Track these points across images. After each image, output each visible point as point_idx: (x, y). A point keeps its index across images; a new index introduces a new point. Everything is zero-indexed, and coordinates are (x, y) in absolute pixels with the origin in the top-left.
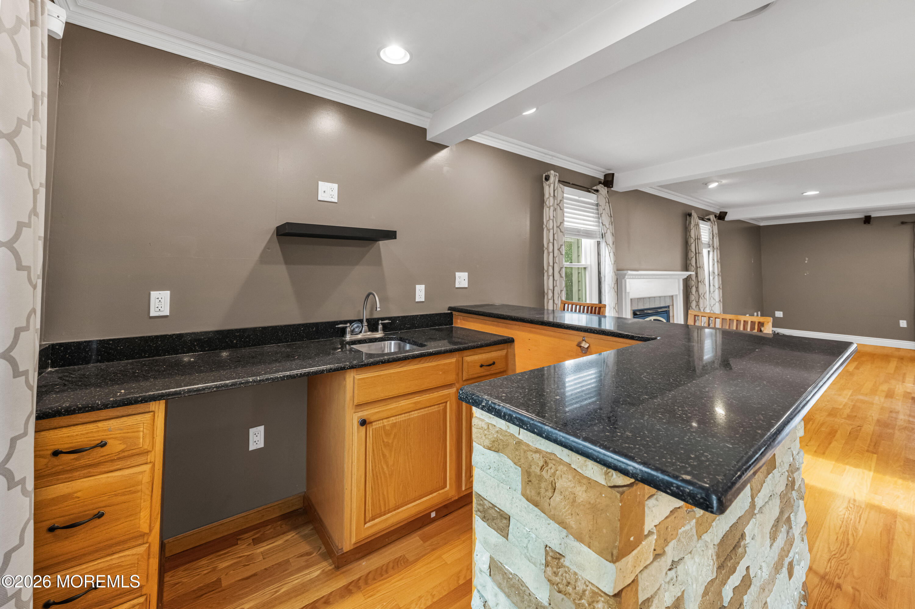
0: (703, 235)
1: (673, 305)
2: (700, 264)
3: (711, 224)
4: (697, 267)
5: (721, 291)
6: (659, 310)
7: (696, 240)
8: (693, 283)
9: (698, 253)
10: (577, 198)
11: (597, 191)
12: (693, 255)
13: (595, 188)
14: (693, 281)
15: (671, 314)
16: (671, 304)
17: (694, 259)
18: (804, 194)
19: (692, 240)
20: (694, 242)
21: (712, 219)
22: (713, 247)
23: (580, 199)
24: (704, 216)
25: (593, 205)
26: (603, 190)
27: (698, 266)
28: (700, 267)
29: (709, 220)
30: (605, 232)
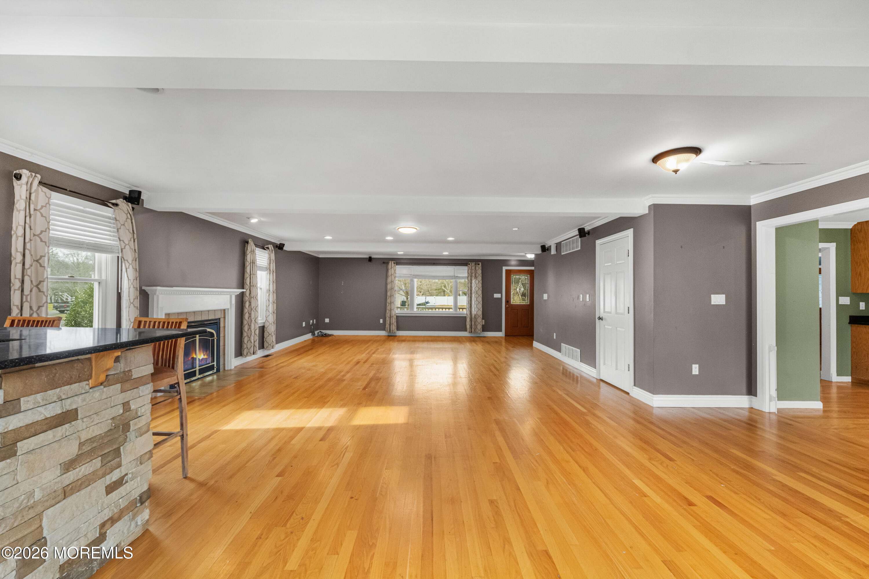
0: (258, 259)
1: (225, 318)
2: (254, 283)
3: (269, 252)
4: (250, 286)
5: (275, 305)
6: (206, 323)
7: (251, 264)
8: (247, 299)
9: (253, 275)
10: (82, 208)
11: (117, 205)
12: (248, 275)
13: (114, 201)
14: (247, 297)
15: (222, 325)
16: (222, 316)
17: (248, 279)
18: (325, 238)
19: (248, 264)
20: (250, 265)
21: (270, 248)
22: (270, 270)
23: (85, 209)
24: (263, 245)
25: (111, 219)
26: (124, 206)
27: (252, 285)
28: (253, 286)
29: (268, 248)
30: (123, 247)
